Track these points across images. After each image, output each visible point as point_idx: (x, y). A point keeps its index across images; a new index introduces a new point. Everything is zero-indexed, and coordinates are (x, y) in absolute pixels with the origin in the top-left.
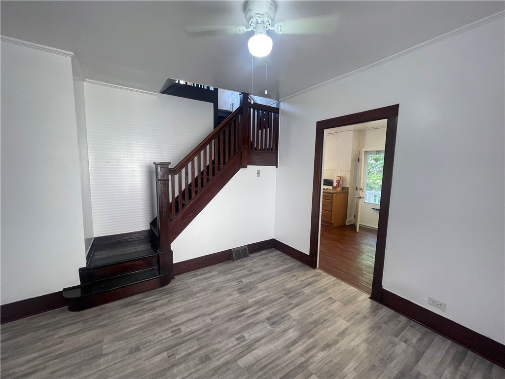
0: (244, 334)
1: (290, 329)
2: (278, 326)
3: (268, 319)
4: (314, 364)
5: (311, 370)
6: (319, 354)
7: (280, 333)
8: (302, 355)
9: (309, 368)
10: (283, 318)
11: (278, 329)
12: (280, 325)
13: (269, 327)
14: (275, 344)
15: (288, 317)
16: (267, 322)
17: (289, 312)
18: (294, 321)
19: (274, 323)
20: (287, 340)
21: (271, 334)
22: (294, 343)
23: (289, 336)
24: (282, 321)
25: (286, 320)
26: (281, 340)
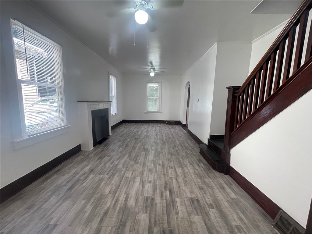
0: (151, 184)
1: (136, 204)
2: (143, 200)
3: (153, 199)
4: (110, 198)
5: (110, 195)
6: (110, 204)
7: (138, 197)
8: (118, 197)
9: (111, 195)
10: (146, 207)
11: (141, 198)
12: (143, 201)
13: (146, 195)
14: (134, 191)
15: (145, 210)
16: (151, 197)
17: (148, 215)
18: (138, 211)
19: (147, 200)
20: (131, 197)
21: (141, 193)
22: (126, 199)
23: (132, 200)
24: (145, 205)
25: (143, 207)
26: (134, 195)
